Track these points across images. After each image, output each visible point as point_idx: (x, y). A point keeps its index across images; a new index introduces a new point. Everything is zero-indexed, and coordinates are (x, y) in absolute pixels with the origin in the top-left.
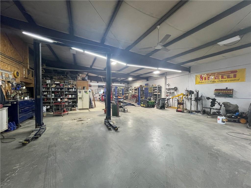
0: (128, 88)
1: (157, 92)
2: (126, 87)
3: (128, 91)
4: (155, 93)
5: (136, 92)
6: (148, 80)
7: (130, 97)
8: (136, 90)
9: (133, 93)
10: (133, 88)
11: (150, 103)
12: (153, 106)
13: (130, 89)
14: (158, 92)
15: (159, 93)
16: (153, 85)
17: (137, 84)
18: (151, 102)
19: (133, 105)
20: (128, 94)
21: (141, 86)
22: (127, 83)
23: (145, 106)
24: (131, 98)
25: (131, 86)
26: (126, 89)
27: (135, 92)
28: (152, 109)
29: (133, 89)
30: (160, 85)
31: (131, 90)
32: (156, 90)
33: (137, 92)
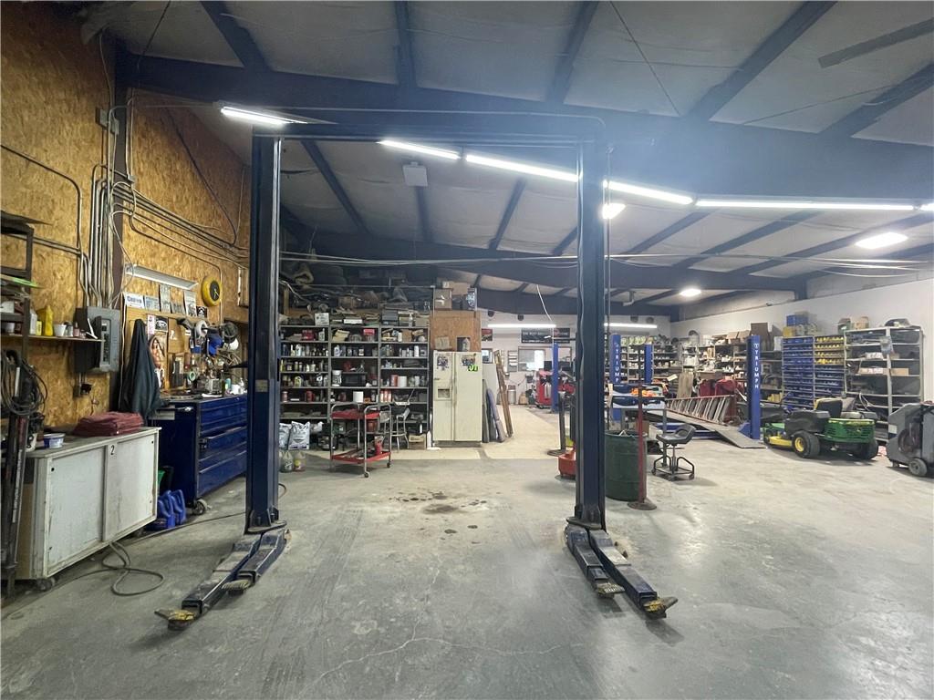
0: (675, 341)
1: (883, 364)
2: (663, 338)
3: (673, 356)
4: (864, 371)
5: (725, 364)
6: (802, 295)
7: (689, 389)
8: (724, 350)
9: (706, 369)
10: (707, 340)
11: (842, 433)
12: (861, 452)
13: (686, 345)
14: (895, 365)
15: (903, 372)
16: (847, 322)
17: (734, 322)
18: (847, 427)
19: (716, 437)
20: (678, 371)
21: (758, 329)
22: (666, 319)
23: (800, 449)
24: (693, 394)
25: (692, 333)
26: (663, 345)
27: (721, 365)
28: (858, 469)
29: (705, 349)
30: (902, 321)
31: (691, 350)
32: (877, 349)
33: (730, 364)
